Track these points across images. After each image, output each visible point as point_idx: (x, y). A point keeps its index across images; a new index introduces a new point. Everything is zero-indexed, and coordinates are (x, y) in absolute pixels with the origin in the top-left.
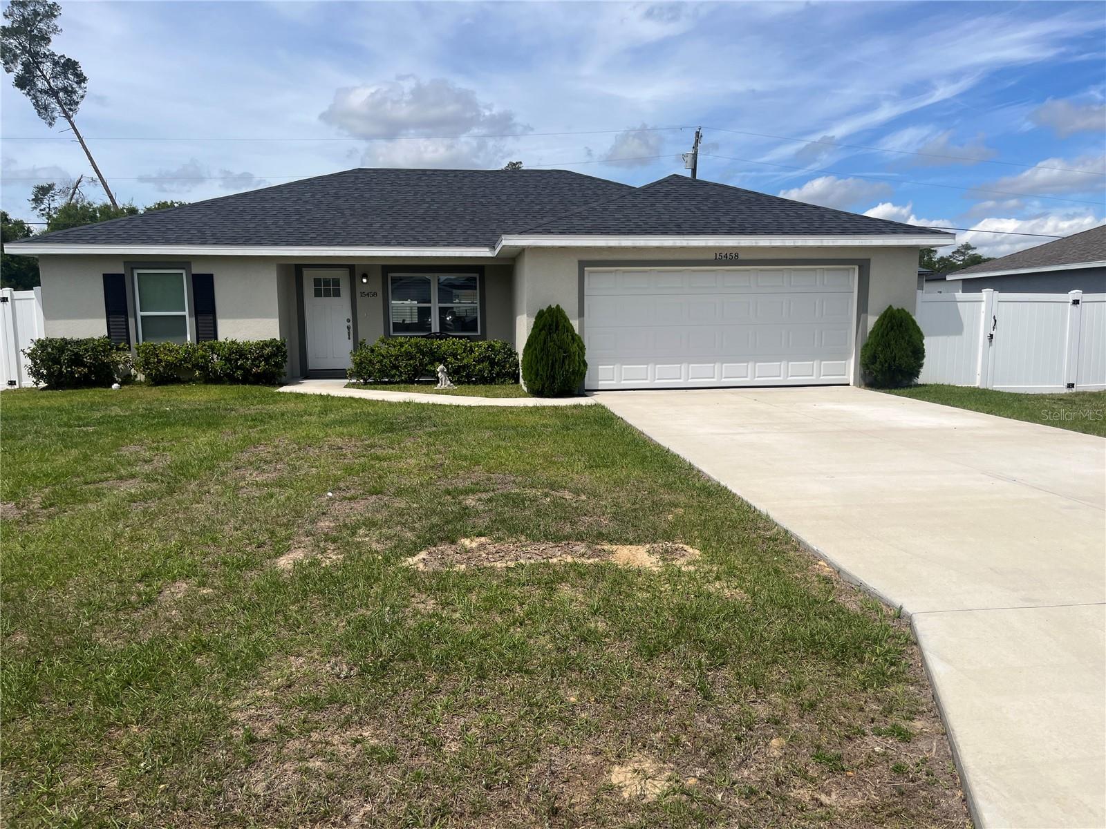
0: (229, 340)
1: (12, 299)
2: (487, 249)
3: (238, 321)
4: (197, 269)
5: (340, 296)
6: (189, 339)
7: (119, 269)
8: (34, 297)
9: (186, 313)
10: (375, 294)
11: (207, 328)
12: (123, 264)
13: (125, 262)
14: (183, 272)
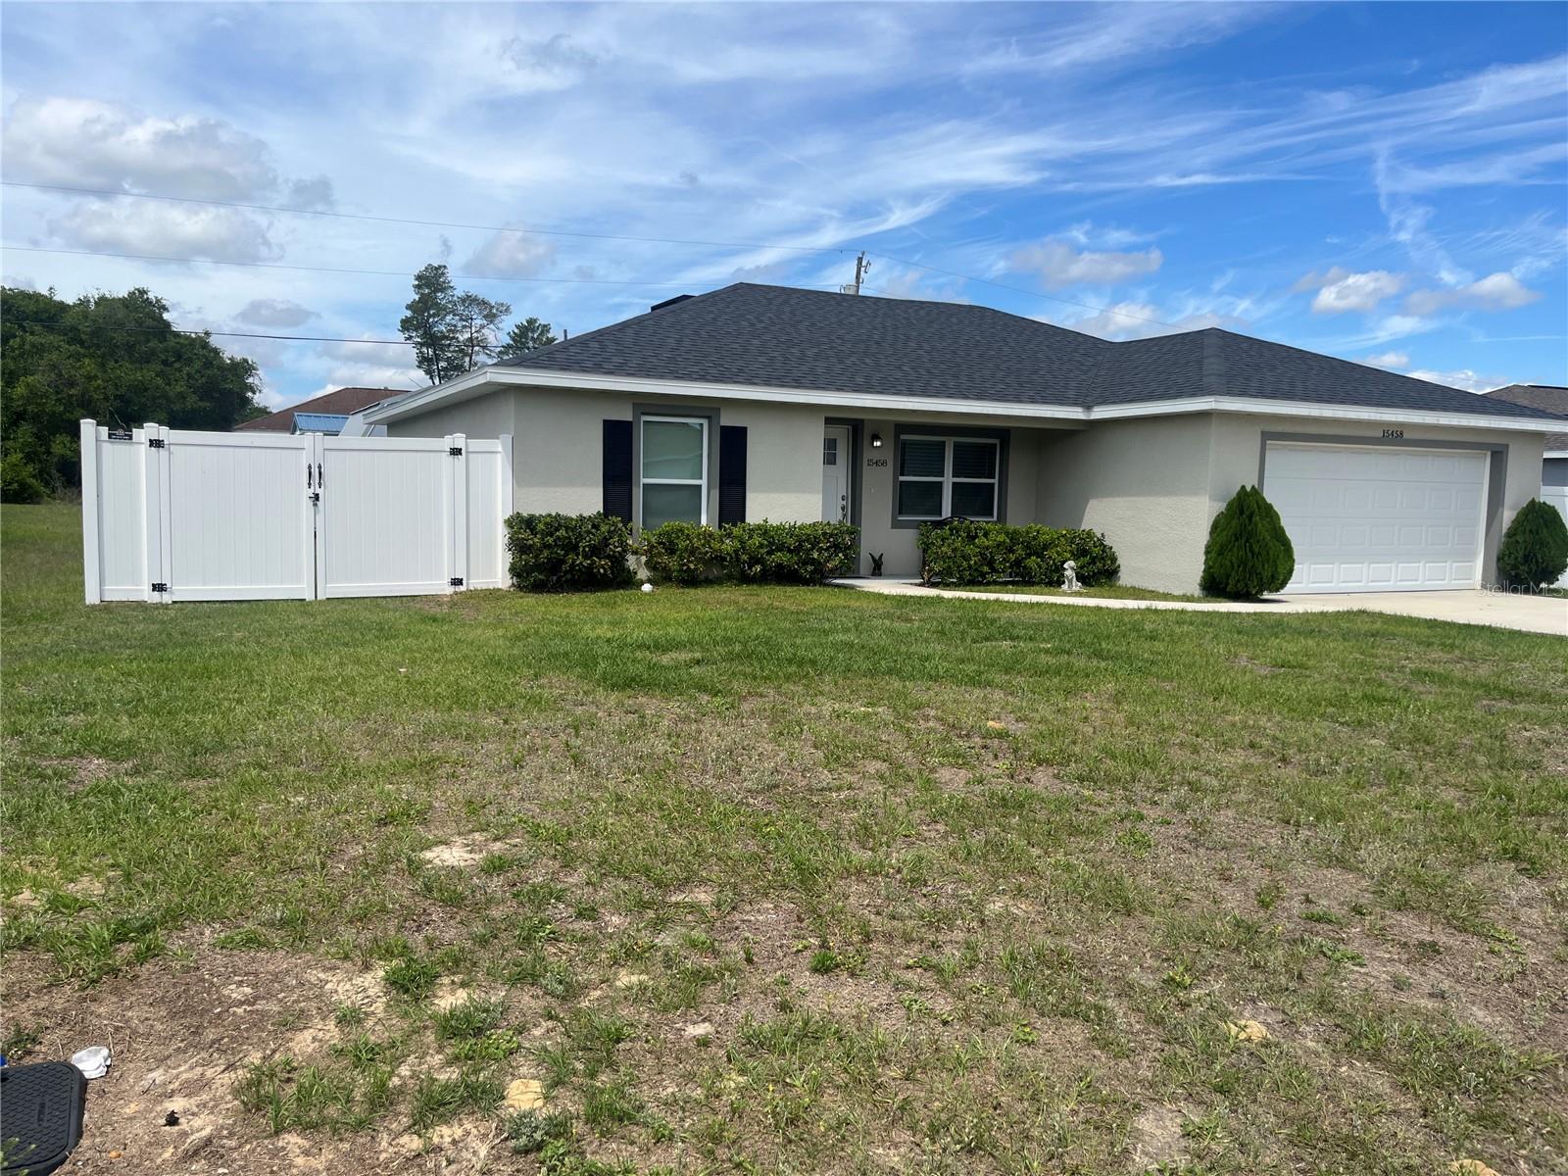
0: (798, 524)
1: (467, 452)
2: (1080, 409)
3: (772, 495)
4: (728, 420)
5: (835, 464)
6: (704, 521)
7: (625, 414)
8: (500, 449)
9: (704, 482)
10: (884, 463)
11: (732, 505)
12: (631, 406)
13: (634, 404)
14: (705, 422)
